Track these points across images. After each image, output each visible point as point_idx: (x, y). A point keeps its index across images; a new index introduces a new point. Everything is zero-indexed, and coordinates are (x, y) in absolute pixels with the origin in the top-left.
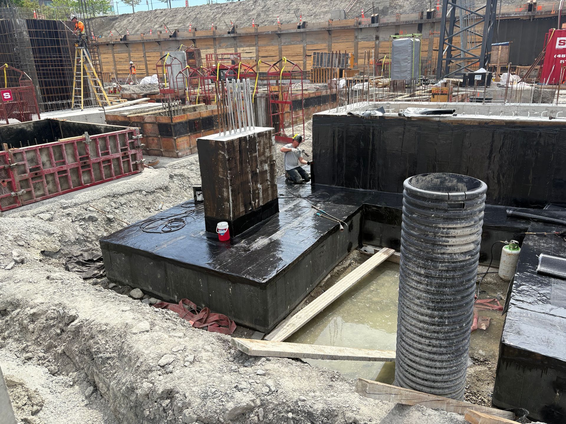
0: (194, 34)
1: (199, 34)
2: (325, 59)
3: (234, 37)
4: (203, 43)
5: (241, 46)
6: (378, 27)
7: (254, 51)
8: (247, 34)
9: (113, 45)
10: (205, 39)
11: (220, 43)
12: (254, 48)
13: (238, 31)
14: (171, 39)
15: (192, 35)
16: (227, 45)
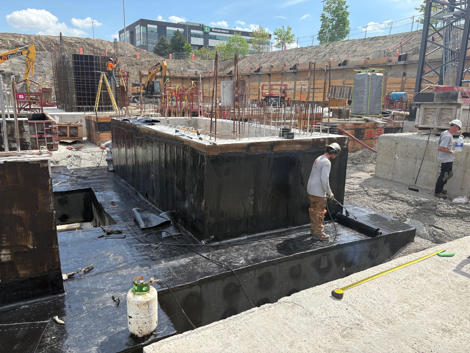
0: (270, 70)
1: (273, 70)
2: (338, 92)
3: (294, 72)
4: (275, 77)
5: (299, 80)
6: (405, 65)
7: (307, 84)
8: (302, 70)
9: (224, 77)
10: (276, 73)
11: (286, 77)
12: (307, 81)
13: (299, 68)
14: (255, 73)
15: (269, 70)
16: (290, 79)
